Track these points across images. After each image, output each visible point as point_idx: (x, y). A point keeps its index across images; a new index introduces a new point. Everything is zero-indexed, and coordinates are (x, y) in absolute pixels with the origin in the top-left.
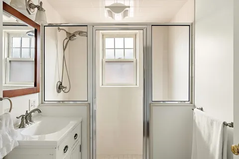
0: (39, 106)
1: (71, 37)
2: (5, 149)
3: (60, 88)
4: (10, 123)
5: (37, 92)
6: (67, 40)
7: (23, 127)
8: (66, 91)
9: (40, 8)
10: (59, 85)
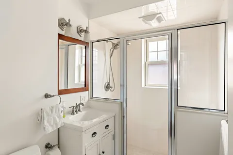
0: (89, 100)
1: (115, 46)
2: (55, 126)
3: (108, 87)
4: (59, 111)
5: (86, 91)
6: (112, 49)
7: (74, 114)
8: (112, 90)
9: (86, 31)
10: (107, 84)
